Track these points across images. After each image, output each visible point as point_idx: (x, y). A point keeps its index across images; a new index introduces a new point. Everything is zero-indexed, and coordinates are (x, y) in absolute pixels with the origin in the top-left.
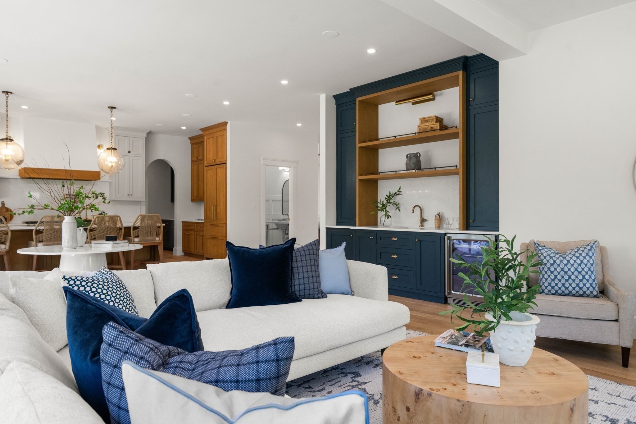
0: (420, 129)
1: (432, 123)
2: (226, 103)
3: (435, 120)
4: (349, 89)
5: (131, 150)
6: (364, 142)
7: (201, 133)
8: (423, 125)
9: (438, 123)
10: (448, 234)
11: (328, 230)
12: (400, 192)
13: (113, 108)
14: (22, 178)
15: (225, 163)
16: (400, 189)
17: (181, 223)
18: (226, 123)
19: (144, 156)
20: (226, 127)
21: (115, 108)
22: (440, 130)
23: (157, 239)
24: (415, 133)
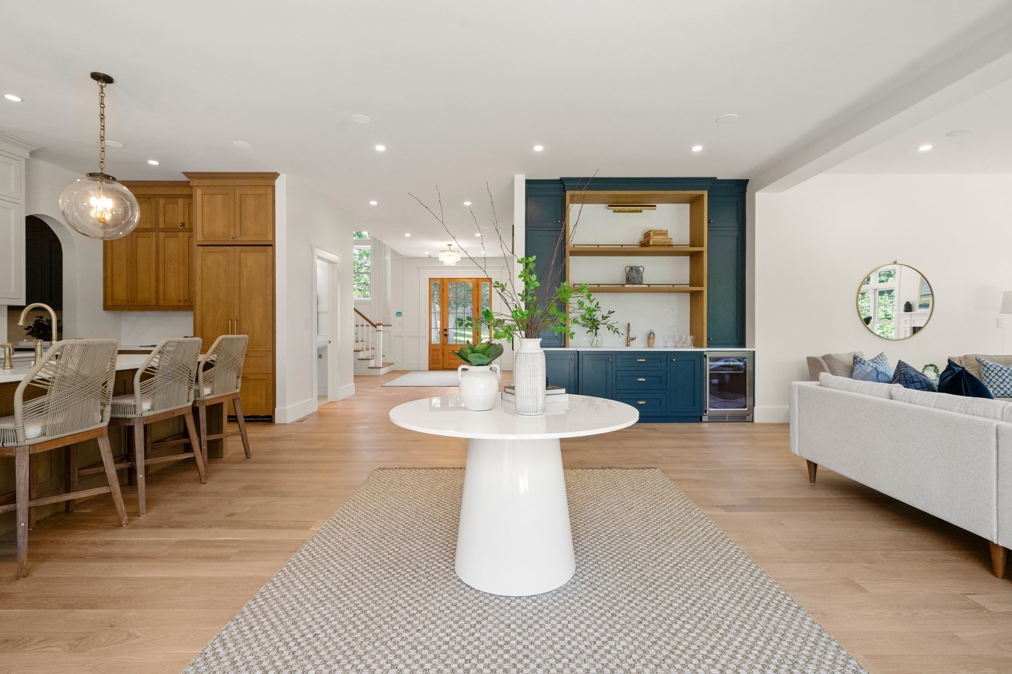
2: (380, 148)
7: (184, 178)
13: (105, 79)
15: (272, 245)
18: (275, 175)
19: (23, 202)
20: (274, 183)
21: (110, 80)
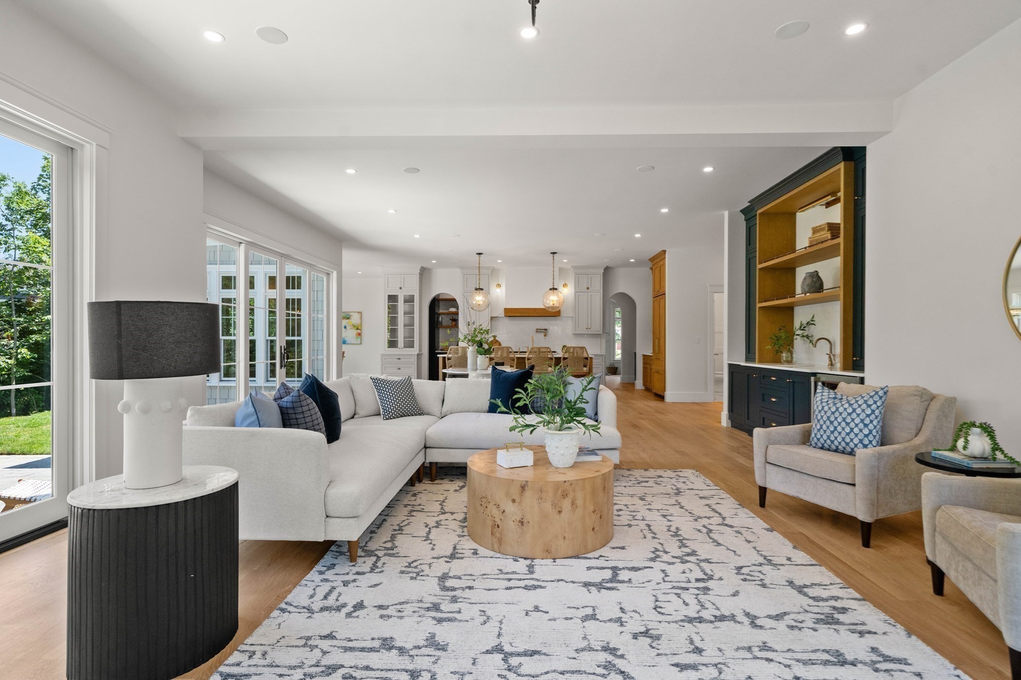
0: (811, 242)
1: (824, 232)
2: (638, 236)
3: (826, 229)
4: (749, 202)
5: (589, 287)
6: (764, 262)
8: (815, 235)
9: (829, 232)
10: (818, 374)
11: (731, 366)
12: (814, 321)
13: (554, 253)
14: (506, 316)
15: (665, 294)
16: (813, 317)
17: (642, 356)
18: (664, 252)
19: (602, 291)
20: (665, 256)
21: (556, 253)
22: (832, 239)
23: (585, 369)
24: (806, 248)
